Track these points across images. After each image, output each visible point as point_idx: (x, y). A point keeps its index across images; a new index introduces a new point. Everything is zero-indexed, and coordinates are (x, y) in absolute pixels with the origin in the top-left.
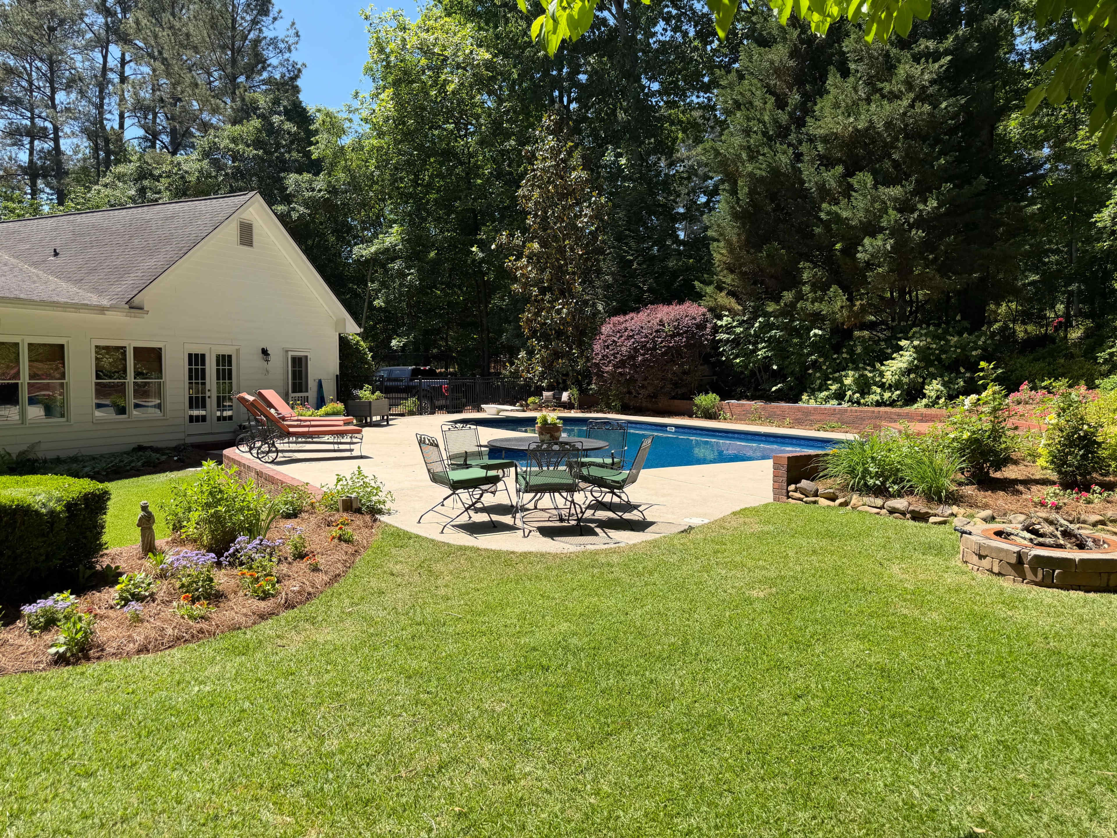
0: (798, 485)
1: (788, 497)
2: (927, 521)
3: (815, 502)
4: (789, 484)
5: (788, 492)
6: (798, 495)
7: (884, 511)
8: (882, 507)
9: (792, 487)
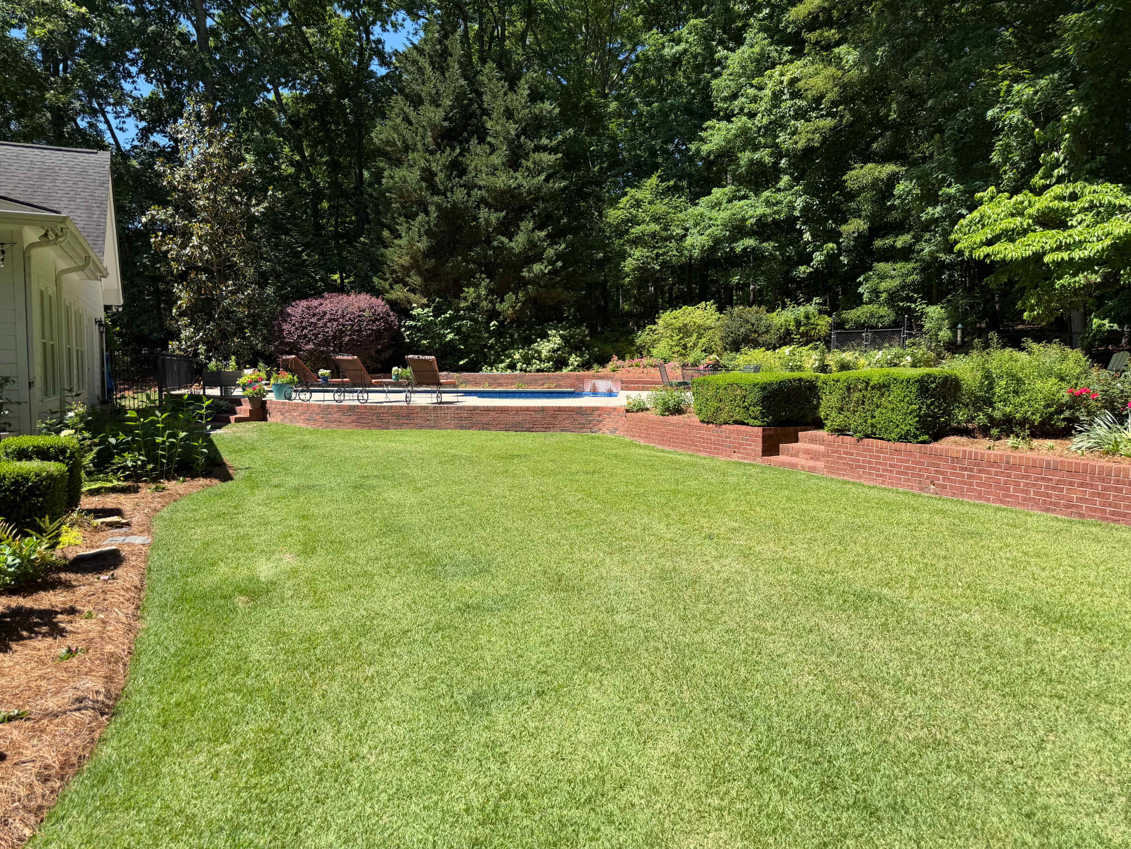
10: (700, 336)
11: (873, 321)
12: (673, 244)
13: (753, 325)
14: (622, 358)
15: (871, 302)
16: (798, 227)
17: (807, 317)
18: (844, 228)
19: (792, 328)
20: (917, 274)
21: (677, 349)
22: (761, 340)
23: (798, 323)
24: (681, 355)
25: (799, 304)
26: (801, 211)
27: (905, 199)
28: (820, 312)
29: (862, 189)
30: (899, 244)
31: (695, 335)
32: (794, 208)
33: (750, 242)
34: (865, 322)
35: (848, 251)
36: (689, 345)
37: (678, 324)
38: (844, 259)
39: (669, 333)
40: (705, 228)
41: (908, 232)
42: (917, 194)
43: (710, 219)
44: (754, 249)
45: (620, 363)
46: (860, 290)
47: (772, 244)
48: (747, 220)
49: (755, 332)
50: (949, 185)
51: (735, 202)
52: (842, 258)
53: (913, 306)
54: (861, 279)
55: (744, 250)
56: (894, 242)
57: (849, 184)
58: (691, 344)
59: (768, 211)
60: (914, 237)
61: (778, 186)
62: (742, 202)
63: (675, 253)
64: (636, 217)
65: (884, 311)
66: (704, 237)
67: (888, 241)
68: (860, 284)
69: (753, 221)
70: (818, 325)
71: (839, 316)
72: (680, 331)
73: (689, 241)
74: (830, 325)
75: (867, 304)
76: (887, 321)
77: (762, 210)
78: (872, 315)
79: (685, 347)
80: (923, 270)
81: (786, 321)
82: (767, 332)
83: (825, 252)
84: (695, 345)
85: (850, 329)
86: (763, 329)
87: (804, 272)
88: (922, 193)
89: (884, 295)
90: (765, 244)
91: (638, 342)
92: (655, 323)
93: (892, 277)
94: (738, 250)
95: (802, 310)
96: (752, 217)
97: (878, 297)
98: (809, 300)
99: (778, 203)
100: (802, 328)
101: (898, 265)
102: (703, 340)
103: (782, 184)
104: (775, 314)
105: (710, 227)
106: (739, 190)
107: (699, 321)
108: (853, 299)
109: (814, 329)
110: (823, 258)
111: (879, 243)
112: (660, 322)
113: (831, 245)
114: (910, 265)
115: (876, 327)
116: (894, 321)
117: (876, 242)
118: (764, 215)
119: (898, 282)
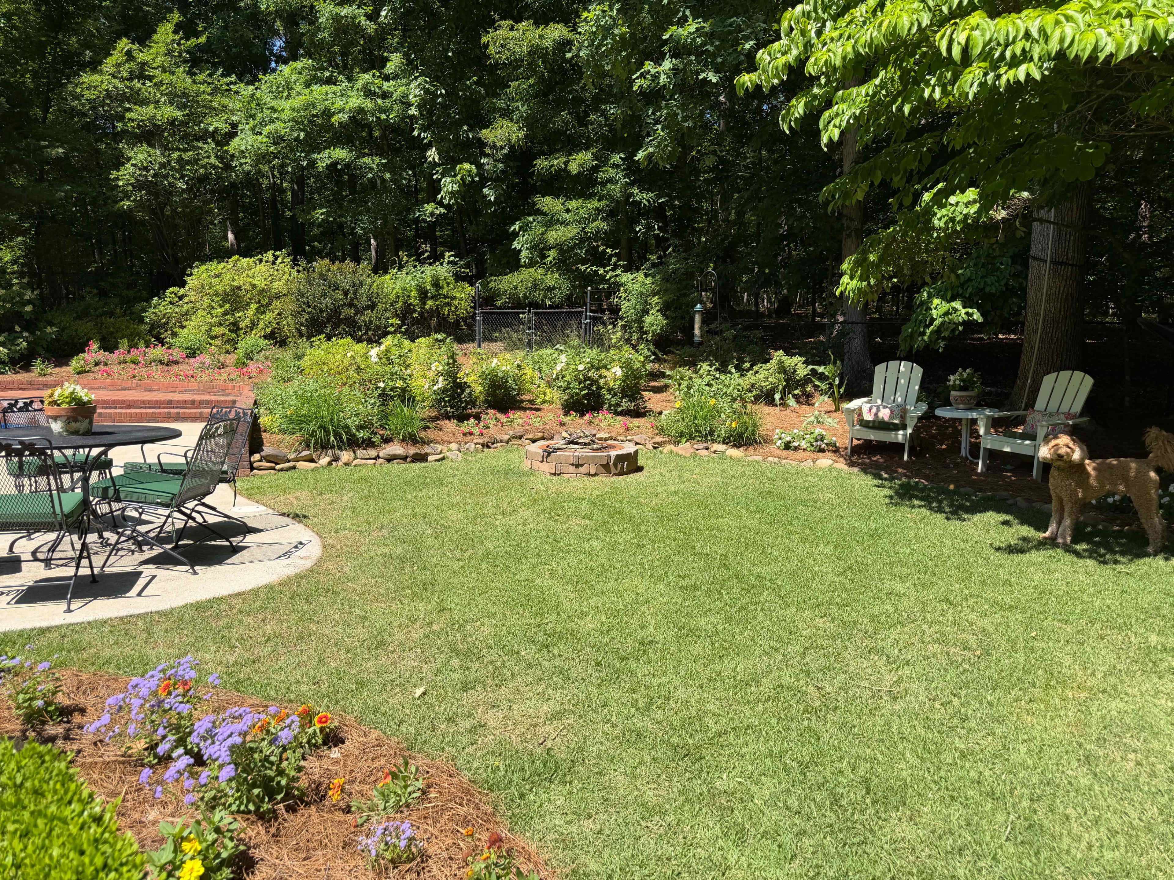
0: (263, 454)
1: (252, 468)
2: (426, 460)
3: (294, 468)
4: (252, 453)
5: (251, 464)
6: (265, 464)
7: (380, 461)
8: (378, 457)
9: (257, 457)
10: (262, 309)
11: (538, 296)
12: (209, 146)
13: (346, 294)
14: (109, 346)
15: (532, 264)
16: (416, 133)
17: (436, 284)
18: (486, 134)
19: (414, 301)
20: (604, 219)
21: (217, 331)
22: (361, 319)
23: (423, 294)
24: (228, 341)
25: (422, 262)
26: (419, 107)
27: (600, 45)
28: (458, 277)
29: (514, 64)
30: (574, 168)
31: (254, 306)
32: (409, 105)
33: (341, 154)
34: (525, 297)
35: (497, 180)
36: (242, 325)
37: (221, 286)
38: (490, 193)
39: (207, 301)
40: (263, 123)
41: (587, 149)
42: (622, 36)
43: (273, 109)
44: (348, 166)
45: (102, 355)
46: (516, 245)
47: (377, 160)
48: (333, 114)
49: (351, 305)
50: (682, 22)
51: (315, 87)
52: (486, 191)
53: (601, 271)
54: (516, 227)
55: (332, 167)
56: (566, 163)
57: (491, 50)
58: (247, 322)
59: (368, 104)
60: (596, 157)
61: (385, 71)
62: (325, 88)
63: (213, 160)
64: (138, 92)
65: (553, 279)
66: (259, 138)
67: (558, 161)
68: (515, 234)
69: (343, 117)
70: (454, 298)
71: (485, 285)
72: (225, 300)
73: (235, 144)
74: (473, 300)
75: (526, 266)
76: (558, 296)
77: (356, 100)
78: (535, 286)
79: (235, 327)
80: (611, 214)
81: (404, 289)
82: (372, 307)
83: (459, 177)
84: (254, 325)
85: (504, 306)
86: (364, 301)
87: (432, 214)
88: (632, 34)
89: (552, 254)
90: (366, 160)
91: (149, 315)
92: (183, 284)
93: (565, 223)
94: (322, 165)
95: (428, 272)
96: (342, 110)
97: (543, 257)
98: (436, 258)
99: (385, 95)
100: (429, 303)
101: (573, 204)
102: (269, 316)
103: (390, 67)
104: (388, 277)
105: (272, 121)
106: (323, 69)
107: (260, 283)
108: (504, 261)
109: (448, 304)
110: (456, 187)
111: (542, 163)
112: (192, 282)
113: (466, 166)
114: (593, 204)
115: (543, 306)
116: (569, 297)
117: (538, 162)
118: (361, 110)
119: (575, 231)
